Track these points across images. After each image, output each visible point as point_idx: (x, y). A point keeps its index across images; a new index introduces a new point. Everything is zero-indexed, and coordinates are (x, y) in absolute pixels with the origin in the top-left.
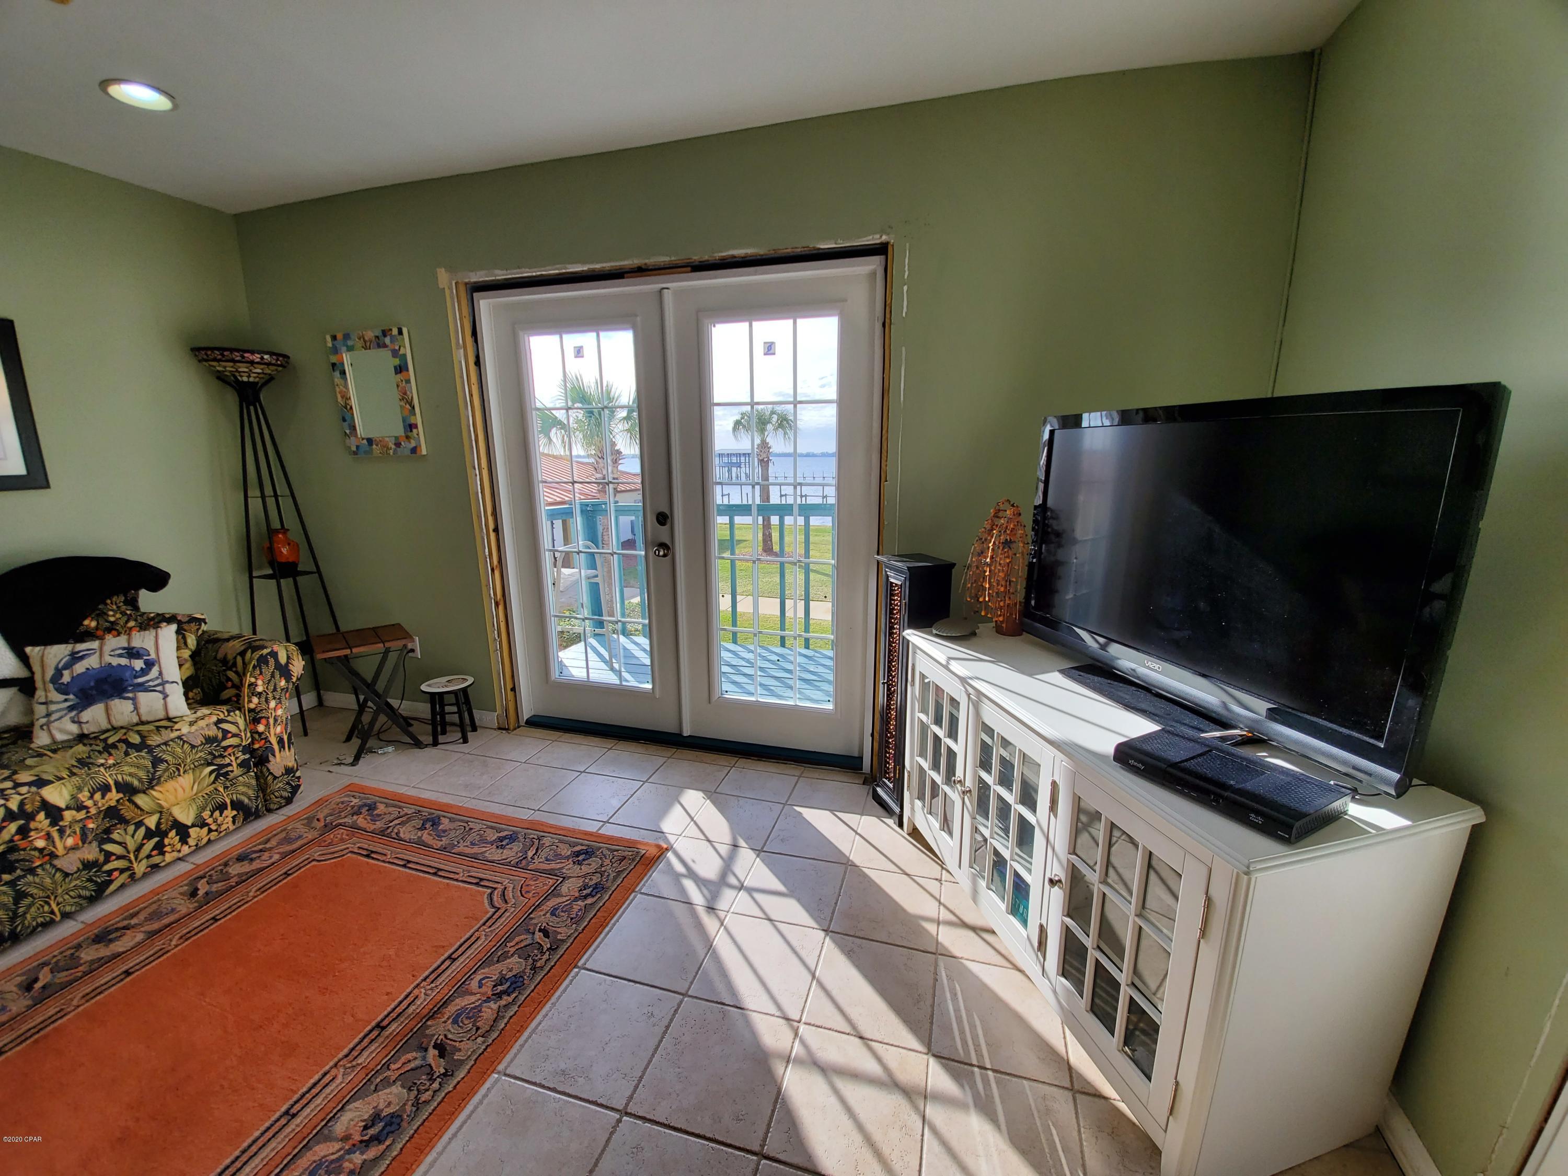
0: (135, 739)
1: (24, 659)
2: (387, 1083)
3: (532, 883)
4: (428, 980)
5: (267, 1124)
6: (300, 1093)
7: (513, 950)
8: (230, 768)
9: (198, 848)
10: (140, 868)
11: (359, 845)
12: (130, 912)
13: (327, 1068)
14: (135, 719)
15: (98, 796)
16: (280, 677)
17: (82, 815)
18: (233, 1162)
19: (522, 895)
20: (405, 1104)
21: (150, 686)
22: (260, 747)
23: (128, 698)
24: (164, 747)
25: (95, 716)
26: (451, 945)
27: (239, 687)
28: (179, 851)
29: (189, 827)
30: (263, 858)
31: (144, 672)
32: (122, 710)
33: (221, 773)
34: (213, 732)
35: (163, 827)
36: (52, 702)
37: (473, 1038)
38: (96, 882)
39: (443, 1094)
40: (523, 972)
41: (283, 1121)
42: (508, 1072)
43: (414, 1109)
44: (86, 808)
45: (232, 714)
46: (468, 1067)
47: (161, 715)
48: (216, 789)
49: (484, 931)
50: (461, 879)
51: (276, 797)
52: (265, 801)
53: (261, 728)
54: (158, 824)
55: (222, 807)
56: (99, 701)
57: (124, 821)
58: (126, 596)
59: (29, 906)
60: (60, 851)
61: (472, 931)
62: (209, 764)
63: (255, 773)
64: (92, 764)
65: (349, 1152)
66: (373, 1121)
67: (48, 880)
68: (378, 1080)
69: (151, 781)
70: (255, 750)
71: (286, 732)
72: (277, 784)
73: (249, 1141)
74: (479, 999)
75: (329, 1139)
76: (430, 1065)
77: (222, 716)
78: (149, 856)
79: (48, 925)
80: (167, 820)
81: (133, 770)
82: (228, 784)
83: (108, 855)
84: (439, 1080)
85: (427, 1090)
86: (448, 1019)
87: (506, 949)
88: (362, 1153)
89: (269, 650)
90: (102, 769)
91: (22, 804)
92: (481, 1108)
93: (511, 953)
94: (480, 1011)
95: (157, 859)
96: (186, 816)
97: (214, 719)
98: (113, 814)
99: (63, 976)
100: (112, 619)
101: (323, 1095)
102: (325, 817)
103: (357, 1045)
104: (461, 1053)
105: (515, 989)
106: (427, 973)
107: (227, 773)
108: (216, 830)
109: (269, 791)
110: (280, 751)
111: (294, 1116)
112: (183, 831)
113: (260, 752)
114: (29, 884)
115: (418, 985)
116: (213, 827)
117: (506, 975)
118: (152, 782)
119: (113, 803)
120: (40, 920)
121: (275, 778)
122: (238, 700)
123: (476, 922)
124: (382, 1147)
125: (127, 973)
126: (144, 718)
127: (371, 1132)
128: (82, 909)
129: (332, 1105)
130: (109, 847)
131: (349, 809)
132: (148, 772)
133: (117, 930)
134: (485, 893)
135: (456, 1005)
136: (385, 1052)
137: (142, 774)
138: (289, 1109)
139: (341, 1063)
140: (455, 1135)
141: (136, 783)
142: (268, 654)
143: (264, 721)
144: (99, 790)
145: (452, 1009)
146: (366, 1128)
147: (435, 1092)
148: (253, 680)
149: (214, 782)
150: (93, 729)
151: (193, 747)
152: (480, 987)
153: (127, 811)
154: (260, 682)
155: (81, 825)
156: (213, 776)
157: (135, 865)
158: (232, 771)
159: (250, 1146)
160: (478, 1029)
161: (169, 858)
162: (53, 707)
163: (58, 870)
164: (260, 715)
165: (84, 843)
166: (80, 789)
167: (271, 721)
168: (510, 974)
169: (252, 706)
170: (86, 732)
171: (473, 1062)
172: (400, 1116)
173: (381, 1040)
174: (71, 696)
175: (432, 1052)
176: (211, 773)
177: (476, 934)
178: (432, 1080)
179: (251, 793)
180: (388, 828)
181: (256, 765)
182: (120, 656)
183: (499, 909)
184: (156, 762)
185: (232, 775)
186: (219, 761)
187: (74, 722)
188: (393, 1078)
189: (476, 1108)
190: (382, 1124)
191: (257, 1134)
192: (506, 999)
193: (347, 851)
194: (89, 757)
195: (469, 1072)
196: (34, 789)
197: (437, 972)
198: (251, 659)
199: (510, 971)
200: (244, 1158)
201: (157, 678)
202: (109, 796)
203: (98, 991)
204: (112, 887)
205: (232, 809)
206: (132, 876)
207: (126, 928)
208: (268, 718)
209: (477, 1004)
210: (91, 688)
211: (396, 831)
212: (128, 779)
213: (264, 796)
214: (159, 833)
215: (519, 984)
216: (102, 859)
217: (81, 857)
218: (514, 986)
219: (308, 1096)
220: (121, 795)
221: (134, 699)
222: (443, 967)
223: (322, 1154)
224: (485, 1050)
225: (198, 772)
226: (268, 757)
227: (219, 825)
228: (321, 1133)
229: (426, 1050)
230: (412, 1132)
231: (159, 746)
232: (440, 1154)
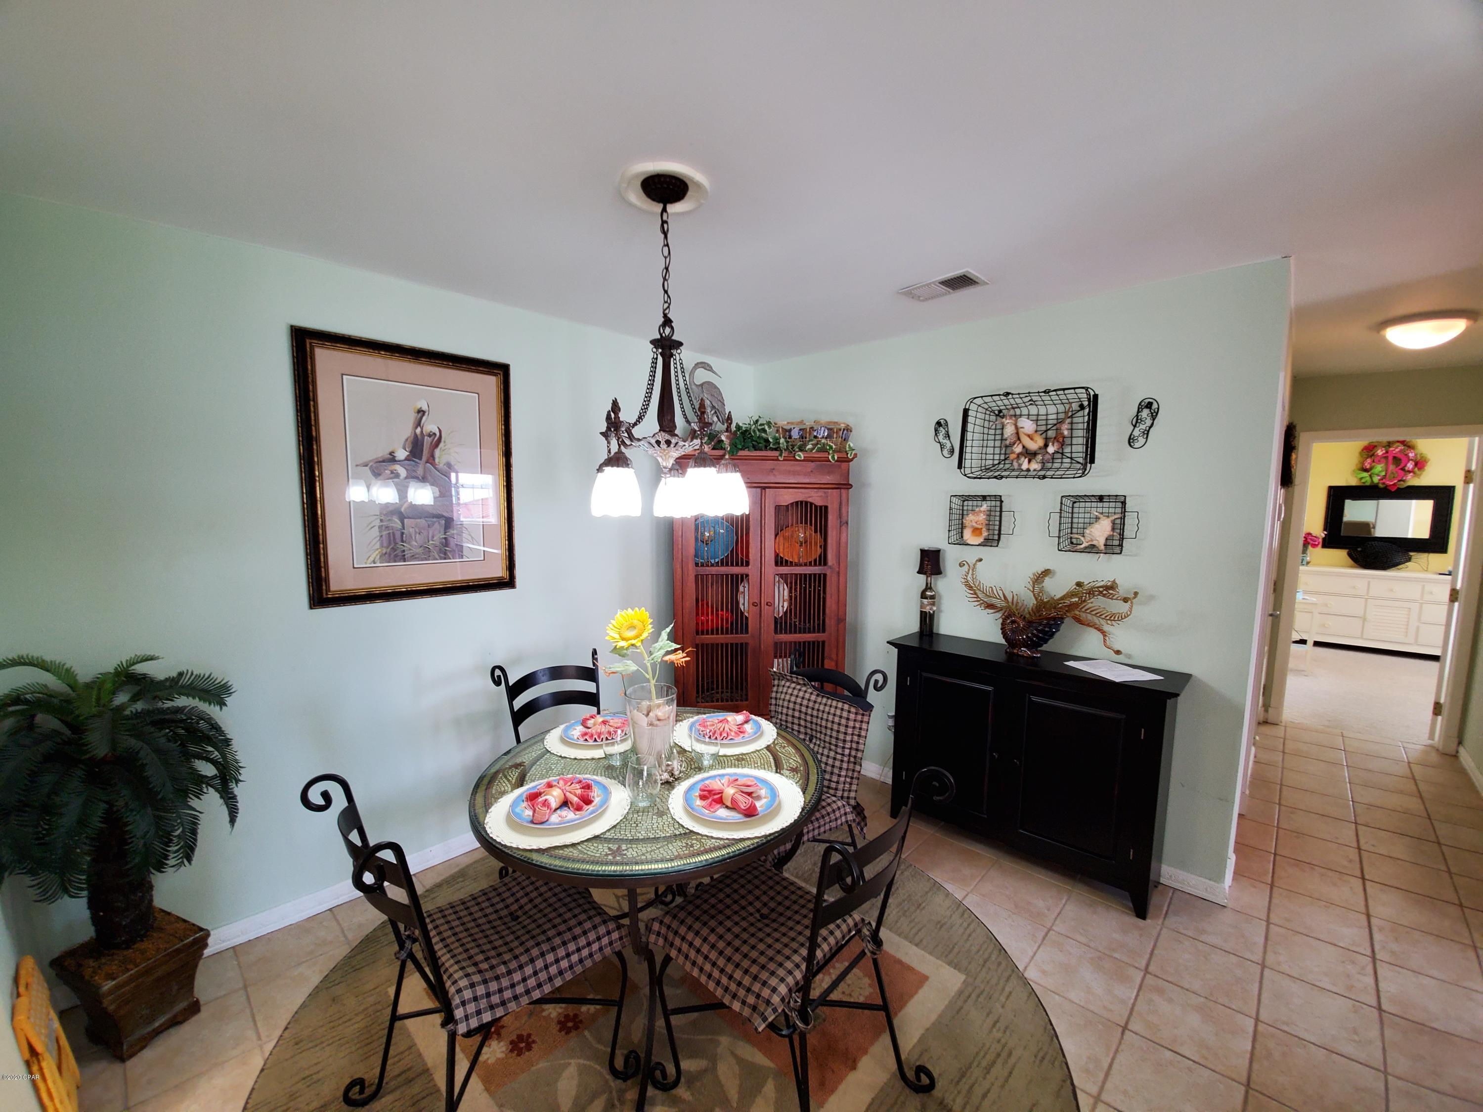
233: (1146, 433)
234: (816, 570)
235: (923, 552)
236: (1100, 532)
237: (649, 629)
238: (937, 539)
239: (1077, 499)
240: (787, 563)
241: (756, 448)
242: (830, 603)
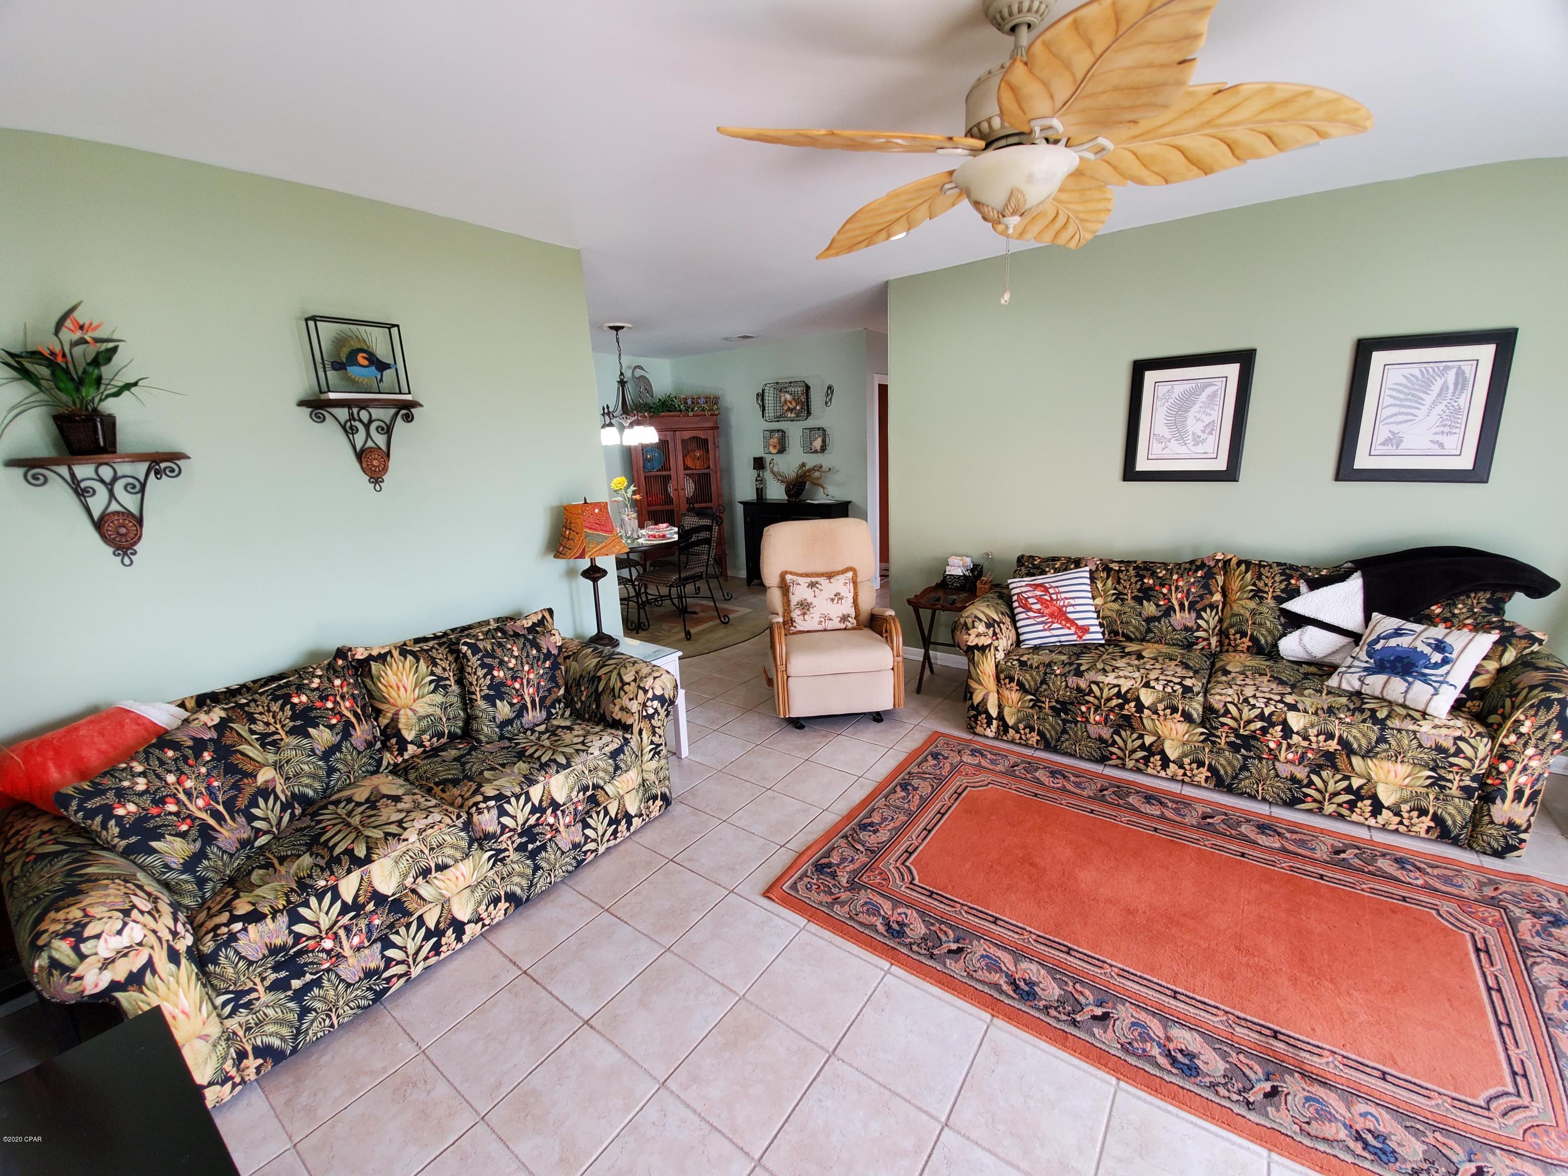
0: (1382, 714)
1: (1367, 619)
2: (1225, 1056)
3: (1553, 1135)
4: (1345, 1060)
5: (1164, 983)
6: (1194, 996)
7: (1433, 1142)
8: (1449, 784)
9: (1383, 828)
10: (1329, 808)
11: (1487, 936)
12: (1294, 828)
13: (1222, 1007)
14: (1401, 701)
15: (1322, 738)
16: (1557, 730)
17: (1306, 744)
18: (1132, 974)
19: (1525, 1131)
20: (1210, 1076)
21: (1431, 680)
22: (1492, 785)
23: (1406, 681)
24: (1395, 732)
25: (1375, 683)
26: (1403, 1071)
27: (1505, 718)
28: (1366, 819)
29: (1384, 807)
30: (1412, 874)
31: (1436, 666)
32: (1396, 687)
33: (1438, 783)
34: (1448, 744)
35: (1363, 792)
36: (1358, 659)
37: (1296, 1121)
38: (1293, 795)
39: (1228, 1105)
40: (1405, 1160)
41: (1169, 993)
42: (1272, 1165)
43: (1208, 1084)
44: (1310, 740)
45: (1478, 738)
46: (1263, 1122)
47: (1421, 708)
48: (1427, 794)
49: (1444, 1101)
50: (1510, 1052)
51: (1483, 840)
52: (1471, 836)
53: (1503, 767)
54: (1360, 787)
55: (1423, 812)
56: (1387, 673)
57: (1337, 770)
58: (1492, 594)
59: (1247, 778)
60: (1282, 758)
61: (1436, 1088)
62: (1433, 769)
63: (1475, 805)
64: (1335, 714)
65: (1159, 1044)
66: (1188, 1054)
67: (1265, 771)
68: (1225, 1048)
69: (1369, 751)
70: (1486, 784)
71: (1532, 788)
72: (1490, 829)
73: (1149, 977)
74: (1344, 1117)
75: (1165, 1027)
76: (1253, 1087)
77: (1466, 735)
78: (1340, 805)
79: (1252, 797)
80: (1370, 790)
81: (1359, 735)
82: (1441, 797)
83: (1311, 783)
84: (1241, 1099)
85: (1229, 1091)
86: (1308, 1091)
87: (1428, 1133)
88: (1160, 1054)
89: (1561, 696)
90: (1337, 721)
91: (1272, 714)
92: (1228, 1144)
93: (1426, 1140)
94: (1330, 1121)
95: (1345, 812)
96: (1387, 797)
97: (1458, 733)
98: (1330, 757)
99: (1222, 827)
100: (1456, 611)
101: (1197, 1011)
102: (1505, 892)
103: (1250, 1022)
104: (1275, 1113)
105: (1375, 1154)
106: (1354, 1057)
107: (1444, 787)
108: (1407, 827)
109: (1479, 829)
110: (1513, 801)
111: (1175, 998)
112: (1377, 808)
113: (1490, 789)
114: (1253, 764)
115: (1335, 1053)
116: (1406, 822)
117: (1391, 1140)
118: (1369, 754)
119: (1331, 750)
120: (1248, 790)
121: (1492, 822)
122: (1498, 729)
123: (1452, 1088)
124: (1169, 1067)
125: (1243, 855)
126: (1407, 703)
127: (1179, 1056)
128: (1277, 804)
129: (1192, 1021)
130: (1315, 778)
131: (1537, 905)
132: (1370, 743)
133: (1275, 831)
134: (1505, 1085)
135: (1326, 1094)
136: (1252, 1046)
137: (1364, 743)
138: (1179, 993)
139: (1230, 1016)
140: (1196, 1125)
141: (1355, 746)
142: (1559, 700)
143: (1510, 762)
144: (1324, 734)
145: (1320, 1092)
146: (1181, 1051)
147: (1229, 1098)
148: (1522, 717)
149: (1427, 787)
150: (1368, 692)
151: (1420, 746)
152: (1361, 1115)
153: (1341, 762)
154: (1528, 723)
155: (1304, 750)
156: (1429, 781)
157: (1326, 803)
158: (1450, 789)
159: (1145, 979)
160: (1308, 1123)
161: (1354, 817)
162: (1356, 663)
163: (1274, 768)
164: (1510, 755)
165: (1300, 764)
166: (1312, 726)
167: (1519, 767)
168: (1394, 1145)
169: (1506, 742)
170: (1363, 691)
171: (1269, 1126)
172: (1198, 1075)
173: (1263, 1039)
174: (1372, 661)
175: (1267, 1086)
176: (1429, 777)
177: (1433, 1093)
178: (1239, 1093)
179: (1459, 819)
180: (1536, 951)
181: (1479, 798)
182: (1429, 645)
183: (1489, 1109)
184: (1381, 739)
185: (1448, 792)
186: (1441, 772)
187: (1359, 679)
188: (1230, 1060)
189: (1227, 1140)
190: (1187, 1062)
191: (1155, 980)
192: (1358, 1147)
193: (1471, 930)
194: (1338, 709)
195: (1257, 1124)
196: (1286, 709)
197: (1359, 1067)
198: (1535, 697)
199: (1398, 1144)
200: (1136, 979)
201: (1442, 676)
202: (1330, 742)
203: (1221, 848)
204: (1302, 806)
205: (1432, 820)
206: (1321, 809)
207: (1279, 834)
208: (1518, 762)
209: (1338, 1116)
210: (1389, 661)
211: (1538, 960)
212: (1351, 739)
213: (1472, 831)
214: (1358, 795)
215: (1384, 1157)
216: (1305, 782)
217: (1294, 771)
218: (1380, 1153)
219: (1194, 1002)
220: (1339, 748)
221: (1410, 684)
222: (1368, 1070)
223: (1152, 1026)
224: (1287, 1135)
225: (1418, 768)
226: (1495, 798)
227: (1412, 824)
228: (1166, 1020)
229: (1267, 1080)
230: (1188, 1087)
231: (1392, 729)
232: (1177, 1116)
233: (831, 400)
234: (706, 471)
235: (755, 459)
236: (818, 444)
237: (626, 484)
238: (760, 453)
239: (811, 429)
240: (690, 469)
241: (669, 411)
242: (714, 488)
